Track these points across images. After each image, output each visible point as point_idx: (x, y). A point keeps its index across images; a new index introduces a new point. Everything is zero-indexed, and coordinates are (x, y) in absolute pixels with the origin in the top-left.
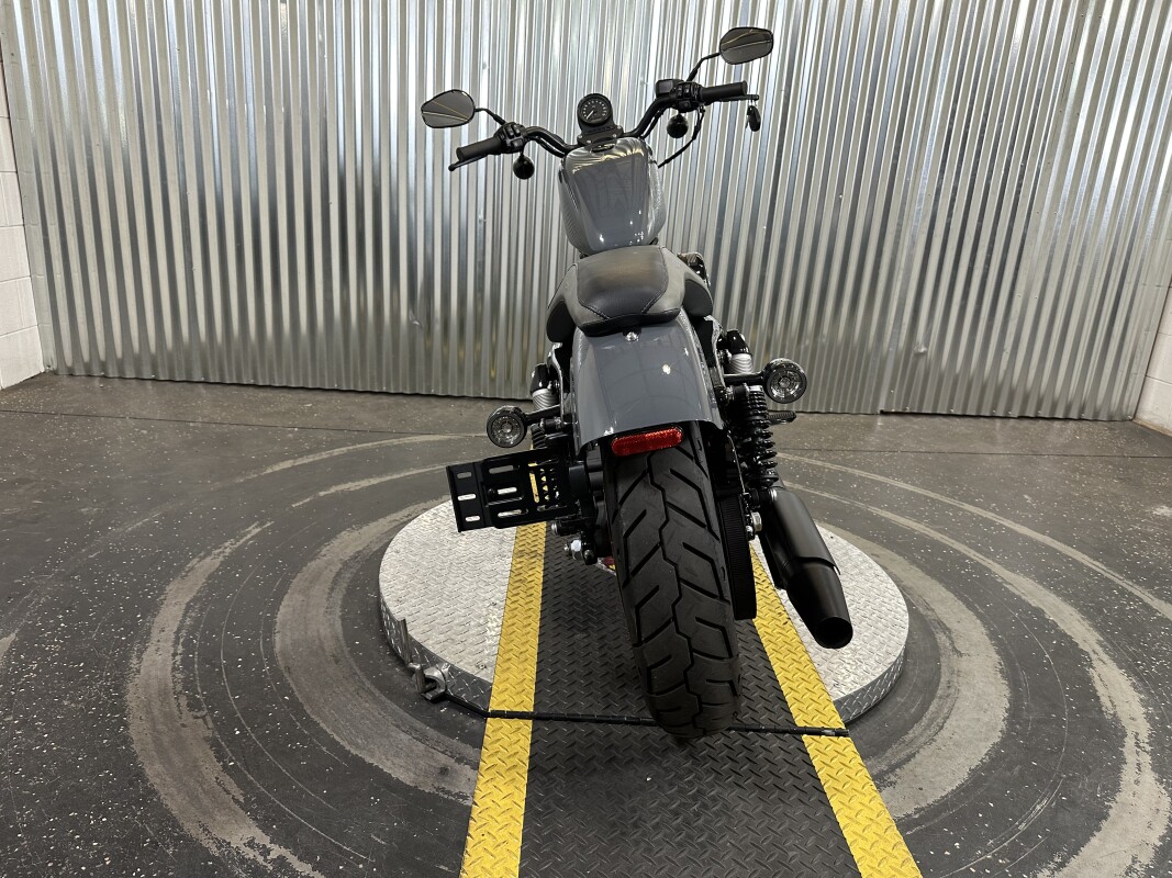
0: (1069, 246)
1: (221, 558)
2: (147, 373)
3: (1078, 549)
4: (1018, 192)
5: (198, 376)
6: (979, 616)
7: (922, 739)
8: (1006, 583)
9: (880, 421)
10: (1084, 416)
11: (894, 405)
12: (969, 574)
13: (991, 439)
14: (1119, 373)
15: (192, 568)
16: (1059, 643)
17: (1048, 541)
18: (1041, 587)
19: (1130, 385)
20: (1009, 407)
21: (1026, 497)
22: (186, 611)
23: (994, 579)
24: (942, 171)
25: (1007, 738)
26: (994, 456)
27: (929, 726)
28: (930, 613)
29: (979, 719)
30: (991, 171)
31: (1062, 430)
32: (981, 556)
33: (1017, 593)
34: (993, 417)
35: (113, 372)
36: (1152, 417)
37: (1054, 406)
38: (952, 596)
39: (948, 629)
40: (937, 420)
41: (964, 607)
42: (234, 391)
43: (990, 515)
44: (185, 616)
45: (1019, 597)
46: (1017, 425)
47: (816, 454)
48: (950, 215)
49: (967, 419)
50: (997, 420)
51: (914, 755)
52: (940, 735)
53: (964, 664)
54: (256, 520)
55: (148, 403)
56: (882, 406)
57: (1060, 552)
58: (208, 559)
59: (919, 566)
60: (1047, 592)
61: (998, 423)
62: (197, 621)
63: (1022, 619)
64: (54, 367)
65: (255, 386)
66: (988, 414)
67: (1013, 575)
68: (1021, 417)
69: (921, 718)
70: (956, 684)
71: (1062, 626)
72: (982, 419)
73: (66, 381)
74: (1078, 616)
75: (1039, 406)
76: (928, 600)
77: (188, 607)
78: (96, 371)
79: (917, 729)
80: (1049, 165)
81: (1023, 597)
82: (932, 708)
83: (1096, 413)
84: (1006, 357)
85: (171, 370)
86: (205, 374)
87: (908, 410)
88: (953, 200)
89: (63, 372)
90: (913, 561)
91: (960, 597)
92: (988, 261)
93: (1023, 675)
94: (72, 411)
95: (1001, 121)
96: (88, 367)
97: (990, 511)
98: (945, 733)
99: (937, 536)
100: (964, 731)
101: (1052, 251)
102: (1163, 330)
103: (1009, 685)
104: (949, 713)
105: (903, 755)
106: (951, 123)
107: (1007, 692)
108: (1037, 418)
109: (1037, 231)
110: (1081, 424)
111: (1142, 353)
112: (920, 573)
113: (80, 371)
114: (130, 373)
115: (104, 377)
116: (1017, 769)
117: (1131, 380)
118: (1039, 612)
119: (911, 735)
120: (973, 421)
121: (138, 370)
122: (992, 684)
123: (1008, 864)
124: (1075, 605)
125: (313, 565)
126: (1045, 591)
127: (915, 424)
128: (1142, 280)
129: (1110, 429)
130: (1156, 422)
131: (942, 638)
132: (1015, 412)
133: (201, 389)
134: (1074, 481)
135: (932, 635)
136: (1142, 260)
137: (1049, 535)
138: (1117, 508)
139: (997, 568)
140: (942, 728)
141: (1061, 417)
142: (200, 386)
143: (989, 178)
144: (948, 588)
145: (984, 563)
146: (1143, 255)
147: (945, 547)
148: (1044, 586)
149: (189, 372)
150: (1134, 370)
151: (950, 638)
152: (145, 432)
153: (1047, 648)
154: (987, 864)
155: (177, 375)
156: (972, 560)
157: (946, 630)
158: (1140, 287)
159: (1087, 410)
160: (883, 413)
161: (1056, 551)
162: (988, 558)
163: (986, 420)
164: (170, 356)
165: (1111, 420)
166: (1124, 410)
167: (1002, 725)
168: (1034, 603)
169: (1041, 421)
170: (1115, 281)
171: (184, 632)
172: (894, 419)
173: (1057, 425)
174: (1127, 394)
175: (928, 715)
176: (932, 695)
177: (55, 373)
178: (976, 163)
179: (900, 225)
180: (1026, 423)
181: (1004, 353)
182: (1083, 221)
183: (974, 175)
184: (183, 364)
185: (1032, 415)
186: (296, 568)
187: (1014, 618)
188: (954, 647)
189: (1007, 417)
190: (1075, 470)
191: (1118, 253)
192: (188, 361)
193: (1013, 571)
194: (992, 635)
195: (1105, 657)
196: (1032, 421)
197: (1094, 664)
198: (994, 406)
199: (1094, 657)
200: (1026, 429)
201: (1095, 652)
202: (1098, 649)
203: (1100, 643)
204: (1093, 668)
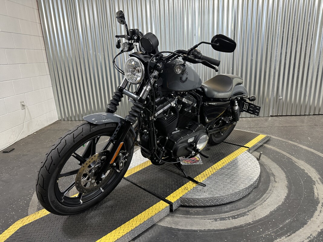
6: (285, 172)
7: (259, 204)
8: (295, 162)
9: (270, 118)
11: (274, 114)
12: (285, 160)
13: (303, 122)
16: (307, 179)
17: (312, 150)
18: (306, 163)
20: (310, 113)
21: (309, 138)
23: (292, 162)
25: (284, 204)
26: (302, 127)
27: (262, 200)
28: (270, 171)
29: (276, 199)
32: (290, 155)
33: (298, 165)
34: (305, 115)
35: (73, 119)
38: (278, 166)
39: (275, 176)
40: (287, 117)
41: (281, 169)
43: (296, 144)
45: (298, 166)
46: (312, 117)
47: (249, 129)
48: (285, 60)
49: (296, 116)
50: (306, 116)
51: (255, 208)
52: (264, 203)
53: (276, 185)
56: (271, 114)
57: (315, 153)
59: (271, 159)
63: (297, 172)
64: (60, 119)
66: (303, 114)
67: (298, 160)
69: (260, 198)
70: (273, 190)
71: (309, 174)
72: (302, 116)
73: (63, 122)
74: (315, 171)
75: (319, 111)
76: (270, 168)
78: (70, 119)
79: (258, 201)
80: (315, 42)
82: (264, 196)
87: (279, 115)
89: (62, 120)
90: (269, 157)
91: (280, 167)
93: (293, 187)
94: (63, 129)
96: (68, 118)
97: (297, 143)
98: (266, 202)
99: (278, 150)
100: (271, 202)
103: (288, 190)
104: (269, 197)
105: (252, 208)
106: (283, 34)
107: (287, 191)
108: (319, 114)
109: (313, 61)
112: (270, 161)
113: (66, 119)
114: (77, 119)
116: (284, 211)
118: (303, 170)
119: (256, 203)
120: (299, 117)
121: (79, 118)
122: (283, 190)
123: (274, 235)
124: (315, 168)
126: (307, 164)
127: (280, 119)
131: (272, 178)
132: (312, 113)
135: (269, 177)
139: (294, 159)
140: (265, 201)
144: (277, 164)
145: (290, 157)
147: (280, 153)
148: (307, 163)
151: (274, 178)
153: (303, 180)
154: (269, 235)
156: (287, 156)
157: (274, 175)
160: (271, 116)
161: (313, 153)
162: (292, 156)
167: (283, 200)
168: (302, 168)
169: (320, 115)
172: (274, 118)
175: (262, 198)
176: (265, 193)
177: (61, 120)
179: (270, 64)
180: (315, 116)
185: (317, 114)
187: (295, 172)
188: (275, 180)
193: (299, 159)
194: (287, 177)
195: (320, 182)
196: (318, 116)
197: (316, 184)
198: (305, 112)
199: (316, 182)
200: (315, 118)
201: (317, 181)
202: (319, 180)
203: (319, 178)
204: (315, 185)
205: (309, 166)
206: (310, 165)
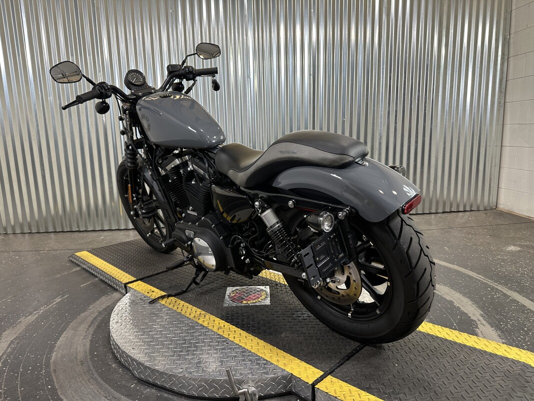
0: (452, 132)
1: (37, 316)
2: (26, 230)
3: (470, 270)
4: (425, 110)
5: (51, 230)
10: (473, 209)
13: (429, 223)
14: (486, 188)
15: (20, 322)
16: (461, 317)
17: (456, 267)
18: (452, 290)
19: (492, 192)
20: (437, 208)
21: (446, 248)
22: (10, 345)
24: (389, 104)
26: (430, 231)
30: (411, 101)
31: (463, 216)
33: (440, 294)
34: (430, 213)
36: (504, 206)
37: (458, 206)
42: (68, 234)
44: (7, 348)
46: (442, 216)
48: (396, 123)
49: (418, 216)
50: (433, 215)
54: (61, 294)
55: (24, 244)
57: (461, 272)
58: (30, 317)
60: (455, 292)
61: (433, 216)
62: (14, 349)
63: (442, 307)
65: (78, 231)
66: (428, 212)
68: (444, 212)
71: (462, 309)
72: (425, 215)
74: (470, 303)
75: (451, 207)
77: (12, 342)
80: (437, 96)
81: (443, 296)
83: (478, 207)
84: (432, 185)
85: (38, 228)
86: (54, 227)
88: (396, 116)
92: (417, 142)
95: (412, 79)
101: (445, 134)
102: (502, 166)
106: (390, 82)
108: (451, 212)
109: (436, 126)
110: (472, 213)
111: (494, 177)
115: (6, 234)
117: (492, 190)
118: (451, 303)
120: (422, 216)
124: (469, 297)
125: (83, 315)
126: (454, 292)
128: (488, 144)
129: (485, 214)
130: (506, 208)
132: (440, 210)
133: (52, 235)
134: (469, 239)
136: (487, 135)
137: (456, 265)
138: (490, 249)
141: (462, 210)
142: (52, 234)
143: (411, 105)
146: (487, 133)
148: (454, 289)
149: (47, 228)
150: (492, 185)
152: (17, 257)
153: (455, 321)
155: (41, 229)
158: (488, 147)
159: (473, 206)
163: (428, 215)
164: (37, 222)
165: (485, 210)
166: (491, 205)
168: (448, 298)
169: (453, 213)
170: (476, 146)
171: (4, 357)
173: (460, 214)
174: (491, 197)
178: (404, 98)
179: (373, 129)
180: (446, 215)
181: (431, 183)
182: (457, 120)
183: (404, 104)
184: (43, 224)
185: (448, 211)
186: (74, 317)
187: (439, 307)
189: (437, 213)
190: (469, 233)
191: (475, 133)
192: (46, 222)
195: (484, 322)
196: (449, 214)
197: (479, 326)
198: (430, 208)
199: (479, 323)
200: (446, 217)
201: (479, 320)
202: (481, 318)
203: (481, 315)
204: (478, 328)
205: (458, 294)
206: (461, 292)
